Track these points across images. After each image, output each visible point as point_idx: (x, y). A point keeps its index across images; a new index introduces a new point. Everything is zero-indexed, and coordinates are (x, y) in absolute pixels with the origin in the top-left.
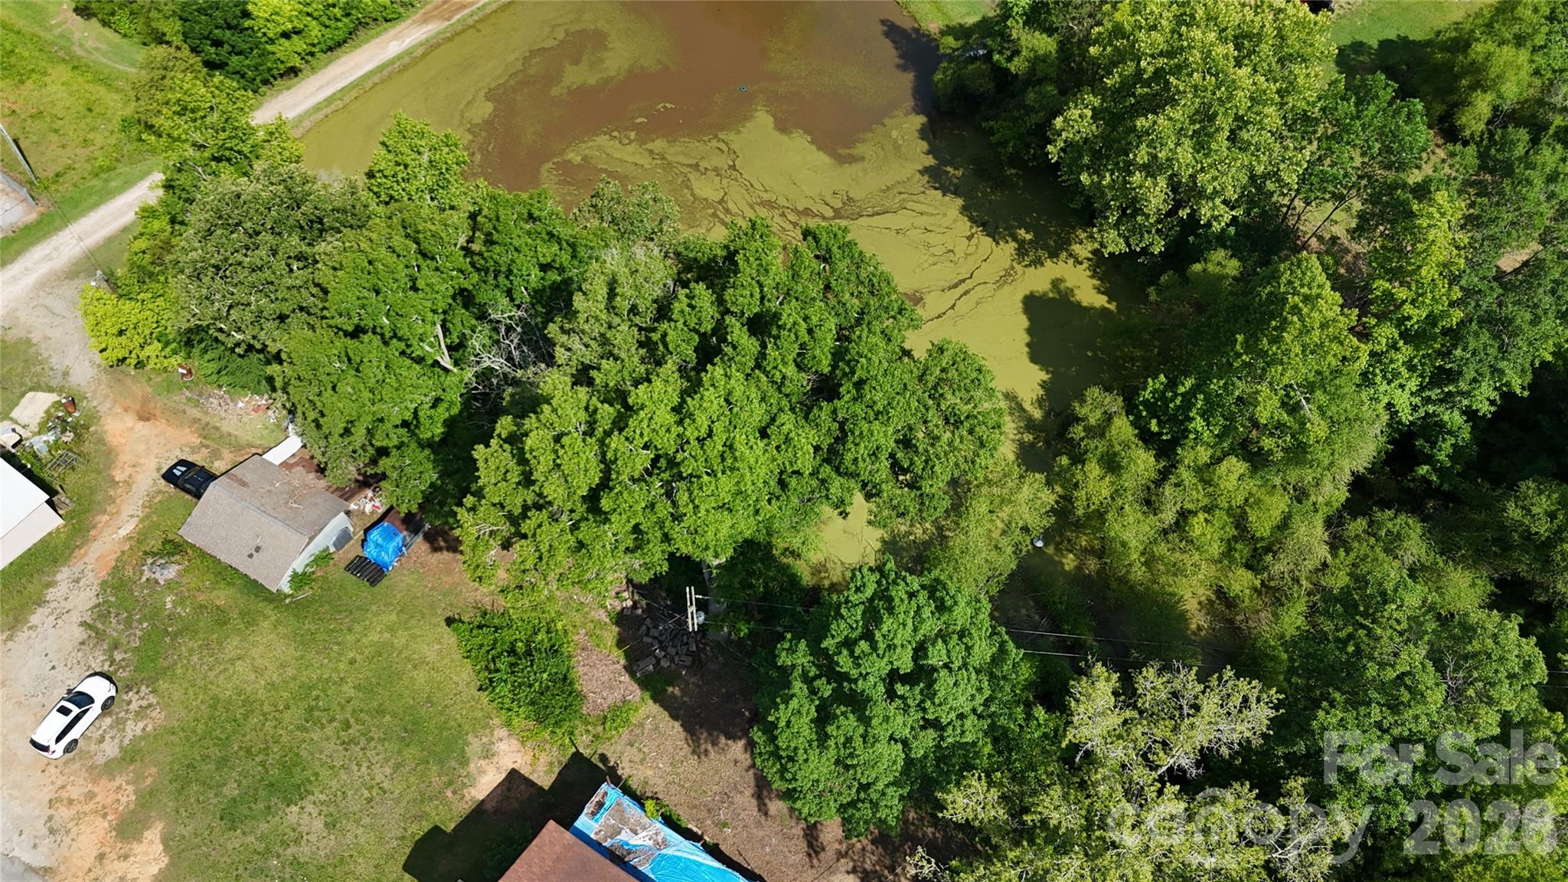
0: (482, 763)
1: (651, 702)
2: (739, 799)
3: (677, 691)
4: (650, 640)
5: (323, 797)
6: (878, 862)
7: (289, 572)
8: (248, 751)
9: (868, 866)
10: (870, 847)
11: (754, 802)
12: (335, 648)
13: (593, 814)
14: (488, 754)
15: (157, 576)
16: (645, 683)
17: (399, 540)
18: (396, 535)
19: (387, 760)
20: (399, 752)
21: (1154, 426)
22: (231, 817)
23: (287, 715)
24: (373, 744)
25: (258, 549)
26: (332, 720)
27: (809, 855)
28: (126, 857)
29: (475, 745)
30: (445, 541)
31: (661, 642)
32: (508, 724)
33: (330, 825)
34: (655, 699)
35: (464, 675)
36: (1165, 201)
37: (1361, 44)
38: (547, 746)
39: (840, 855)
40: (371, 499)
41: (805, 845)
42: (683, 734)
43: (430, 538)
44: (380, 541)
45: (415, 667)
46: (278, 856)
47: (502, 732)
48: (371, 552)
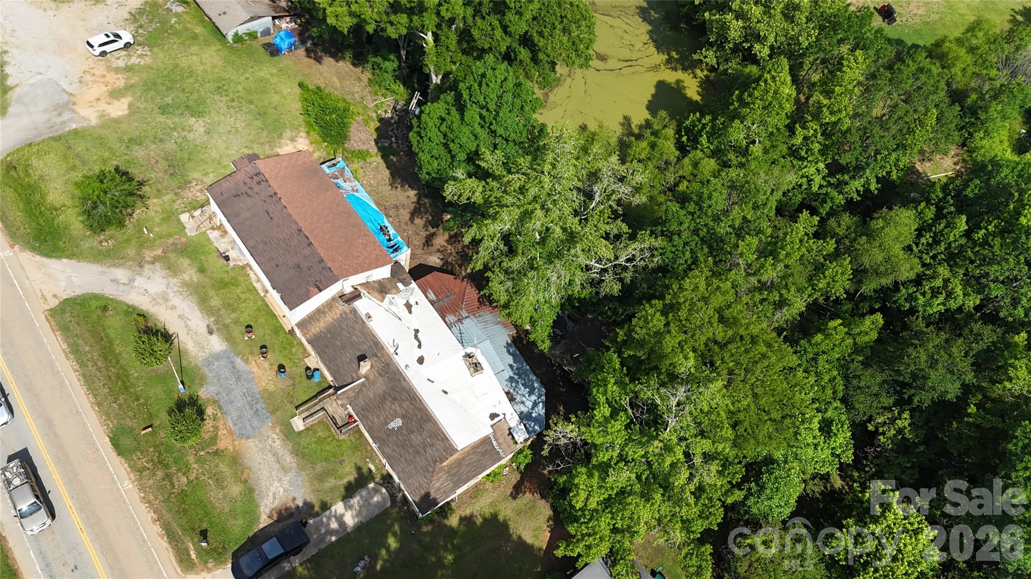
0: (289, 142)
1: (380, 157)
2: (402, 211)
3: (395, 159)
4: (392, 134)
5: (209, 121)
6: (455, 261)
7: (235, 30)
8: (183, 90)
9: (450, 260)
10: (454, 254)
11: (409, 215)
12: (242, 71)
13: (329, 167)
14: (293, 140)
15: (173, 8)
16: (380, 149)
17: (292, 40)
19: (245, 121)
20: (252, 120)
21: (684, 139)
22: (164, 110)
23: (207, 85)
24: (241, 112)
25: (224, 13)
26: (227, 96)
27: (424, 245)
28: (109, 104)
29: (288, 134)
30: (315, 57)
31: (396, 137)
32: (308, 133)
33: (208, 133)
34: (382, 157)
35: (296, 106)
38: (322, 150)
39: (439, 251)
40: (287, 23)
41: (424, 240)
42: (389, 176)
43: (308, 51)
44: (283, 37)
45: (275, 93)
46: (178, 133)
47: (303, 134)
48: (277, 41)
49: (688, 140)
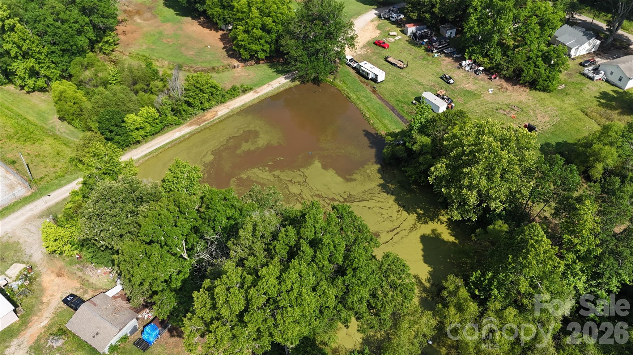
7: (109, 345)
15: (54, 344)
17: (157, 331)
18: (156, 329)
21: (477, 292)
25: (97, 334)
30: (177, 332)
36: (476, 200)
37: (549, 143)
40: (148, 313)
43: (170, 331)
44: (149, 332)
48: (145, 336)
49: (479, 291)
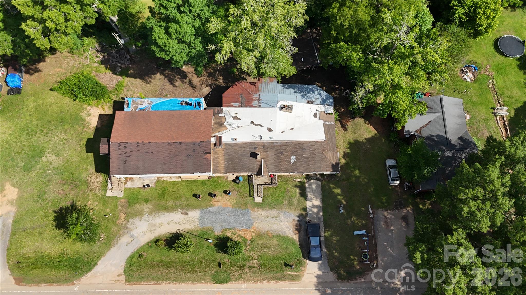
0: (89, 118)
1: (126, 78)
2: (166, 87)
3: (132, 71)
4: (114, 63)
5: (50, 150)
6: (212, 80)
8: (18, 153)
9: (210, 83)
10: (208, 78)
11: (171, 86)
12: (22, 115)
13: (128, 107)
14: (89, 115)
16: (121, 74)
17: (17, 76)
18: (15, 75)
19: (61, 132)
20: (63, 128)
22: (27, 169)
23: (22, 139)
24: (54, 131)
26: (36, 132)
27: (193, 89)
28: (5, 196)
29: (84, 115)
30: (33, 71)
31: (118, 62)
32: (89, 105)
33: (58, 155)
34: (127, 77)
35: (67, 101)
38: (105, 104)
39: (201, 85)
41: (191, 87)
42: (141, 81)
43: (27, 72)
44: (11, 80)
45: (50, 106)
46: (49, 170)
47: (89, 107)
48: (11, 85)
